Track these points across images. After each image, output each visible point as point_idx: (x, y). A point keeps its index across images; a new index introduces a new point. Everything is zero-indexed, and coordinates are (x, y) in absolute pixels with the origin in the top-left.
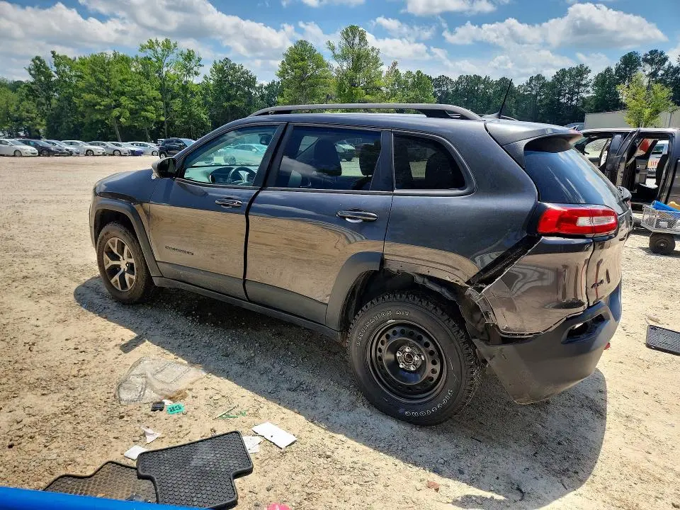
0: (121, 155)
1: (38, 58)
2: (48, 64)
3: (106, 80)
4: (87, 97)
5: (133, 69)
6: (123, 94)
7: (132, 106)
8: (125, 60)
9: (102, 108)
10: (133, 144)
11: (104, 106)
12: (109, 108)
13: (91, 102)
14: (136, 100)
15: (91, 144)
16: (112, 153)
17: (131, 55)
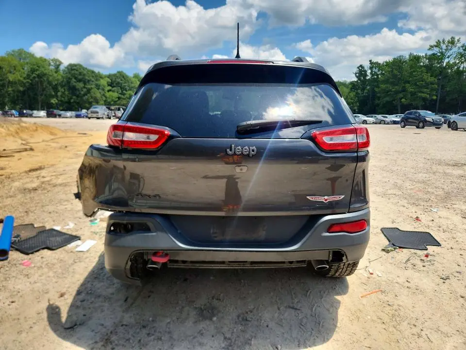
0: (385, 124)
1: (361, 66)
2: (366, 68)
3: (399, 74)
4: (383, 86)
5: (422, 64)
6: (408, 82)
7: (412, 90)
8: (417, 59)
9: (392, 93)
10: (397, 116)
11: (393, 91)
12: (397, 92)
13: (385, 90)
14: (417, 85)
15: (367, 117)
16: (379, 122)
17: (422, 54)
